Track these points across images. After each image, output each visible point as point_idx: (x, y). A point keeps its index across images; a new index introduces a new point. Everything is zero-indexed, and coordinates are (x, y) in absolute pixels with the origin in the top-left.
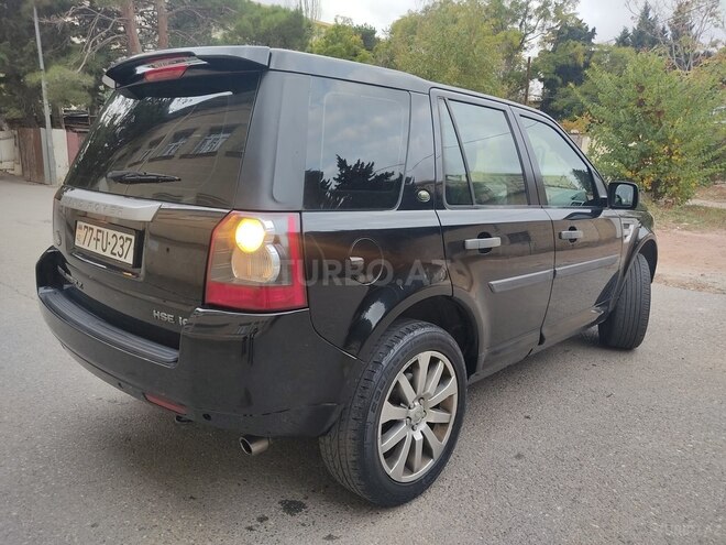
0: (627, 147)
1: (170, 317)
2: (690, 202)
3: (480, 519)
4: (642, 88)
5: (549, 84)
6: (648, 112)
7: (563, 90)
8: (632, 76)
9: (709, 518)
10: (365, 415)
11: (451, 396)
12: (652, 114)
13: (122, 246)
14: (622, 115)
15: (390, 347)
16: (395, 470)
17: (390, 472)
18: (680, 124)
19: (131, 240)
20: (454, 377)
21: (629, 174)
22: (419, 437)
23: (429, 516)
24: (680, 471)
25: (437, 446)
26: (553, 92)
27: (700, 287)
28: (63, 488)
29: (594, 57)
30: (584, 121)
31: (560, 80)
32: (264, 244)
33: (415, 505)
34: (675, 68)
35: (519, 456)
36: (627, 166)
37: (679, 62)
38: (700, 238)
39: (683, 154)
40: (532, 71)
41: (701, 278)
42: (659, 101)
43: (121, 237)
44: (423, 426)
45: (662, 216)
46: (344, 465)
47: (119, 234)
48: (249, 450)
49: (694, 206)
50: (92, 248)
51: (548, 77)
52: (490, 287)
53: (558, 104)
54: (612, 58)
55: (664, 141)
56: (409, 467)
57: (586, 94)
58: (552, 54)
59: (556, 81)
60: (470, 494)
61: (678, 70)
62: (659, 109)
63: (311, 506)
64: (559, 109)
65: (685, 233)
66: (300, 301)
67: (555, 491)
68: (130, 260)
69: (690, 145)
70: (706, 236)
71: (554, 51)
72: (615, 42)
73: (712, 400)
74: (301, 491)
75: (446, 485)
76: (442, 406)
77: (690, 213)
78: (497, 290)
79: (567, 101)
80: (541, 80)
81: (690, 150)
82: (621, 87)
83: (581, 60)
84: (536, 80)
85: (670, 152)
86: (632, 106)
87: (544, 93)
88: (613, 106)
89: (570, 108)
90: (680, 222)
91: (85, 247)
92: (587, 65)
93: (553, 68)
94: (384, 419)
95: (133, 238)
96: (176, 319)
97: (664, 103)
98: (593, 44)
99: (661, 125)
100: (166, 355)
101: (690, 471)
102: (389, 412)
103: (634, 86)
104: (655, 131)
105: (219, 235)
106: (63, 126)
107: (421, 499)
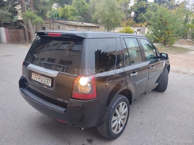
0: (157, 32)
1: (62, 100)
2: (173, 45)
3: (135, 141)
4: (162, 16)
5: (136, 13)
6: (163, 23)
7: (140, 15)
8: (159, 13)
9: (187, 138)
10: (109, 120)
11: (126, 112)
12: (164, 23)
13: (47, 81)
14: (156, 23)
15: (114, 103)
16: (115, 132)
17: (114, 132)
18: (171, 26)
19: (50, 80)
20: (127, 107)
21: (158, 39)
22: (120, 123)
23: (123, 141)
24: (179, 125)
25: (123, 124)
26: (137, 15)
27: (178, 72)
28: (31, 139)
29: (148, 6)
30: (146, 23)
31: (139, 12)
32: (87, 84)
33: (119, 138)
34: (169, 9)
35: (141, 124)
36: (157, 37)
37: (170, 7)
38: (177, 57)
39: (172, 34)
40: (132, 9)
41: (178, 69)
42: (166, 20)
43: (47, 79)
44: (120, 120)
45: (167, 50)
46: (104, 132)
47: (46, 78)
48: (81, 129)
49: (174, 47)
50: (37, 80)
51: (136, 11)
52: (135, 84)
53: (139, 18)
54: (153, 6)
55: (167, 30)
56: (118, 130)
57: (146, 16)
58: (137, 5)
59: (138, 12)
60: (131, 135)
61: (170, 10)
62: (166, 22)
63: (94, 140)
64: (139, 19)
65: (173, 55)
66: (95, 96)
67: (151, 132)
68: (50, 85)
69: (174, 31)
70: (178, 56)
71: (138, 4)
72: (153, 2)
73: (184, 105)
74: (91, 137)
75: (125, 132)
76: (125, 114)
77: (174, 49)
78: (136, 85)
79: (141, 18)
80: (134, 12)
81: (174, 32)
82: (156, 16)
83: (145, 6)
84: (133, 12)
85: (168, 33)
86: (159, 21)
87: (135, 15)
88: (154, 20)
89: (142, 19)
90: (171, 52)
91: (35, 80)
92: (146, 8)
93: (137, 8)
94: (113, 120)
95: (51, 80)
96: (64, 101)
97: (167, 21)
98: (148, 2)
99: (166, 26)
100: (62, 110)
101: (181, 125)
102: (114, 118)
103: (159, 16)
104: (165, 27)
105: (76, 81)
106: (3, 26)
107: (120, 137)
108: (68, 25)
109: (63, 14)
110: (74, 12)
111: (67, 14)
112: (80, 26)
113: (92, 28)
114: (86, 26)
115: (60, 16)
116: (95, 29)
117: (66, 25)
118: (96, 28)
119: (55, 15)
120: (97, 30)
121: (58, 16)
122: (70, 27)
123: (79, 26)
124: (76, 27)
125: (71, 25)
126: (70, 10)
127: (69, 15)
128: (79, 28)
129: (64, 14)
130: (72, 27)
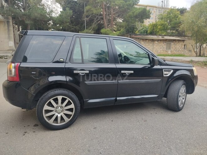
11: (72, 108)
16: (50, 121)
17: (48, 121)
20: (72, 104)
22: (60, 116)
25: (67, 119)
44: (62, 114)
52: (85, 83)
108: (143, 40)
109: (152, 30)
110: (164, 26)
111: (155, 30)
112: (158, 40)
113: (174, 42)
114: (166, 40)
115: (148, 32)
116: (178, 43)
117: (141, 39)
118: (180, 42)
119: (144, 31)
120: (181, 44)
121: (147, 32)
122: (145, 41)
123: (156, 40)
124: (153, 41)
125: (147, 39)
126: (160, 25)
127: (158, 30)
128: (156, 42)
129: (154, 29)
130: (147, 41)
